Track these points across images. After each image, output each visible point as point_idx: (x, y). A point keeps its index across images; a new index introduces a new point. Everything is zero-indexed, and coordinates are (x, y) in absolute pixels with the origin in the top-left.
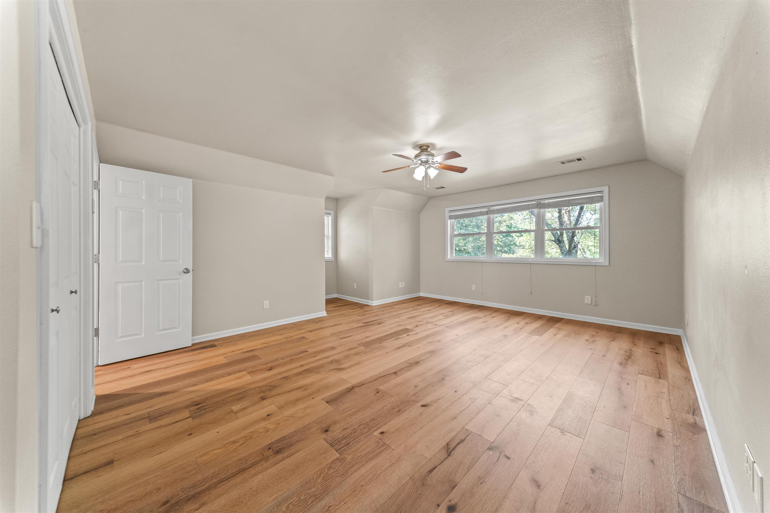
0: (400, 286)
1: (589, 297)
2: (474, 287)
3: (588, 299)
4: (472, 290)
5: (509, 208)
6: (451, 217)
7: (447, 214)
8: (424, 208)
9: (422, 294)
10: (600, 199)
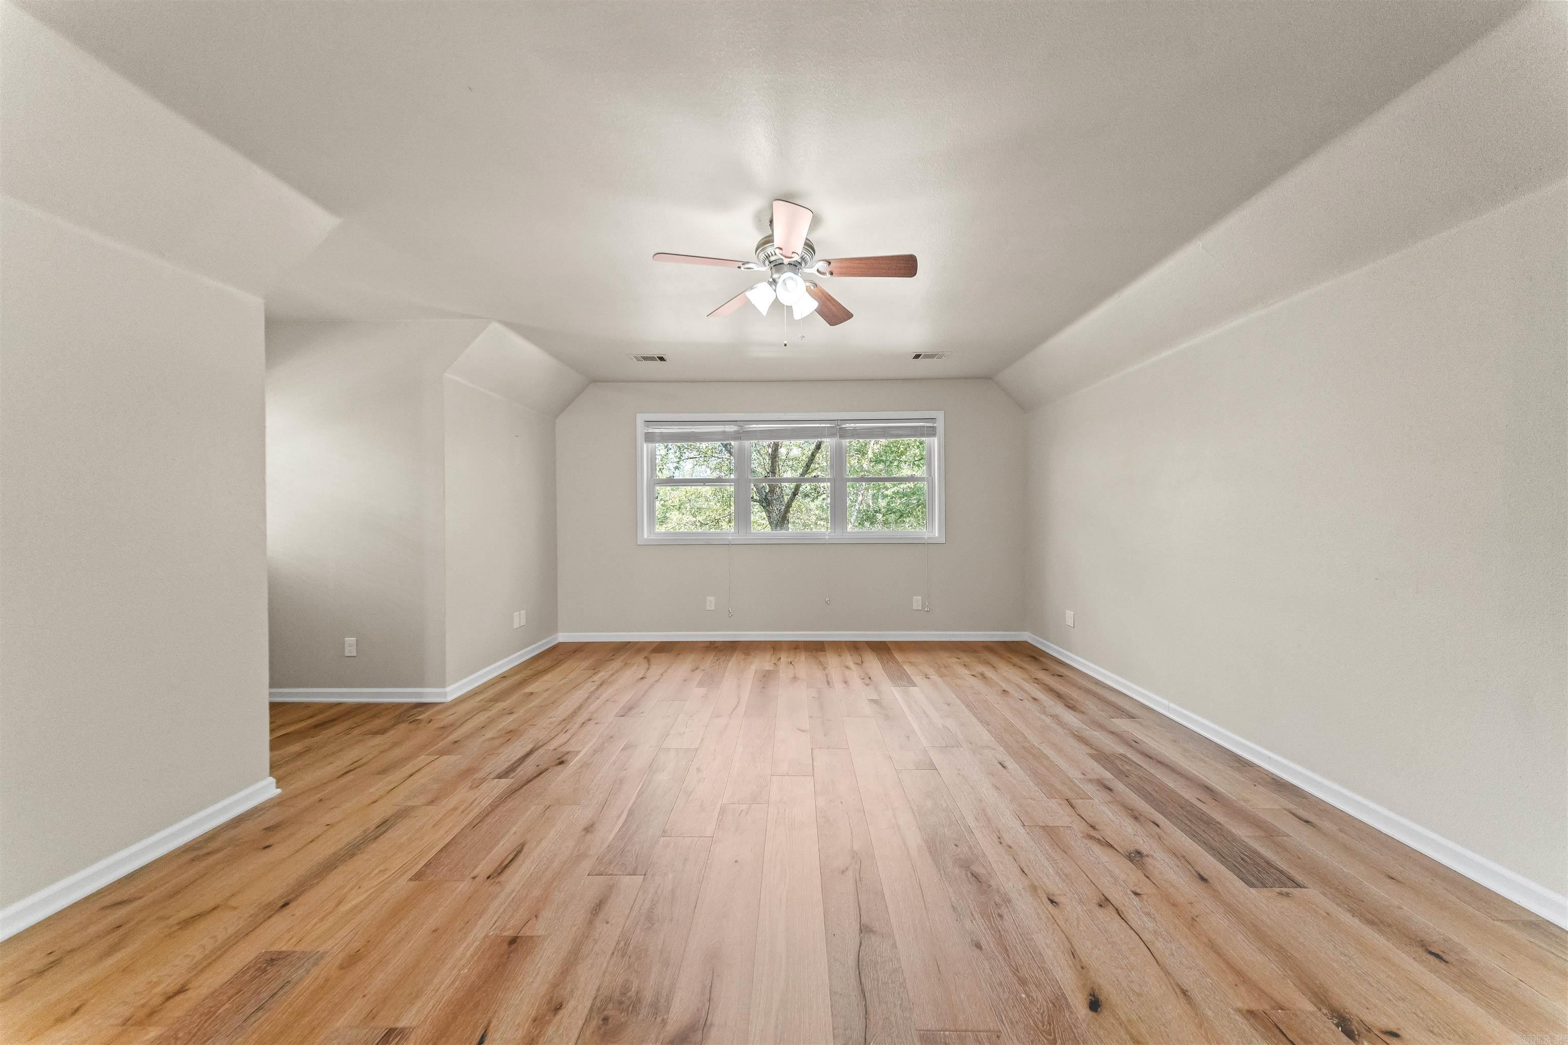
0: (516, 625)
1: (919, 598)
2: (711, 602)
3: (917, 602)
4: (708, 608)
5: (785, 430)
6: (649, 438)
7: (641, 430)
8: (569, 405)
9: (563, 637)
10: (932, 432)
